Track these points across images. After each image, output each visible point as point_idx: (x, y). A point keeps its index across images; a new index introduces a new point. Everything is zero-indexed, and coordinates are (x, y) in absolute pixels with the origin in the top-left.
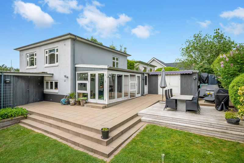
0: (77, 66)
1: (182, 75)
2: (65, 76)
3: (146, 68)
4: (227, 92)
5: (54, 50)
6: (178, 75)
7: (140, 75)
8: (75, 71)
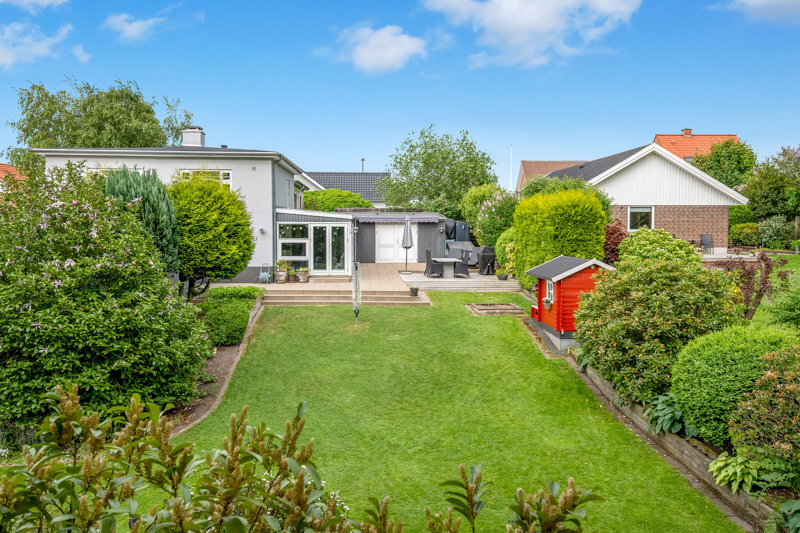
0: (278, 210)
1: (421, 225)
2: (262, 230)
4: (493, 250)
5: (218, 174)
8: (277, 220)
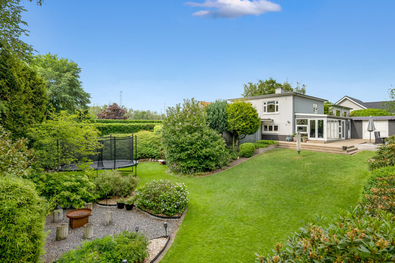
0: (296, 114)
1: (390, 121)
3: (340, 111)
5: (274, 102)
6: (385, 120)
7: (344, 121)
8: (295, 118)
